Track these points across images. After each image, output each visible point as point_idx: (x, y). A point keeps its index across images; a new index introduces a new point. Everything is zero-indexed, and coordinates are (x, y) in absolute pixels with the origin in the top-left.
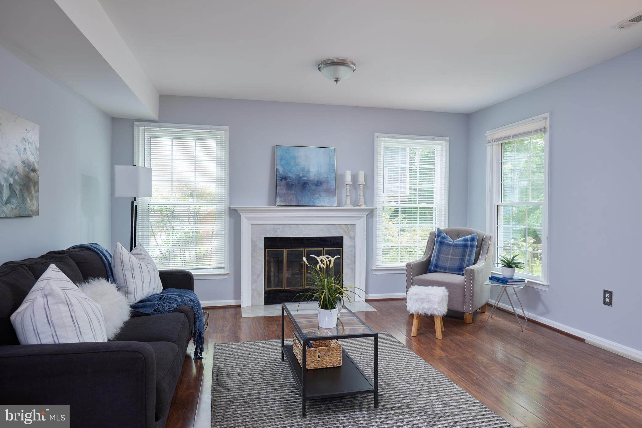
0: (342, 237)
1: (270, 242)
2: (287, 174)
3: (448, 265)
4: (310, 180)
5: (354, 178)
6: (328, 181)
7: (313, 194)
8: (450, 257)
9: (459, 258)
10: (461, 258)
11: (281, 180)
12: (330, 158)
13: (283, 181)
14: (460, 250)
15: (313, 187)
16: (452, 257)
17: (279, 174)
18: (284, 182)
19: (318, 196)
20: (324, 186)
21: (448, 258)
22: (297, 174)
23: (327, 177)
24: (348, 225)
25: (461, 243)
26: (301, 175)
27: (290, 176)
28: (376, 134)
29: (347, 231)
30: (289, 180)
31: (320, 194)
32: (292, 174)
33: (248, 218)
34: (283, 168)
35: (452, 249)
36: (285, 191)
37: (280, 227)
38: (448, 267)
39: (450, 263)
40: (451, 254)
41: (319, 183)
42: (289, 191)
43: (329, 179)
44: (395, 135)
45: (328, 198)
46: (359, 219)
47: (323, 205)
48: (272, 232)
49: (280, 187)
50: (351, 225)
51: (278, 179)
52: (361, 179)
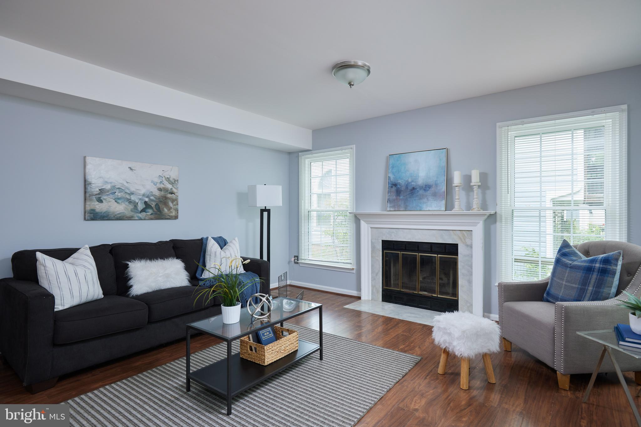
0: (457, 244)
1: (387, 245)
2: (397, 181)
3: (561, 294)
4: (418, 185)
5: (467, 179)
6: (436, 185)
7: (420, 199)
8: (564, 283)
9: (577, 286)
10: (580, 287)
11: (392, 187)
12: (440, 160)
13: (394, 187)
14: (579, 275)
15: (421, 192)
16: (567, 284)
17: (391, 181)
18: (394, 189)
19: (425, 200)
20: (432, 189)
21: (562, 284)
22: (406, 180)
23: (436, 181)
24: (464, 232)
25: (585, 264)
26: (410, 180)
27: (400, 182)
28: (498, 124)
29: (462, 238)
30: (399, 186)
31: (427, 199)
32: (402, 180)
33: (368, 222)
34: (394, 175)
35: (567, 271)
36: (394, 197)
37: (394, 230)
38: (560, 297)
39: (564, 291)
40: (565, 278)
41: (427, 187)
42: (398, 197)
43: (439, 182)
44: (525, 120)
45: (435, 201)
46: (475, 224)
47: (430, 209)
48: (388, 235)
49: (390, 193)
50: (467, 232)
51: (389, 186)
52: (475, 180)
